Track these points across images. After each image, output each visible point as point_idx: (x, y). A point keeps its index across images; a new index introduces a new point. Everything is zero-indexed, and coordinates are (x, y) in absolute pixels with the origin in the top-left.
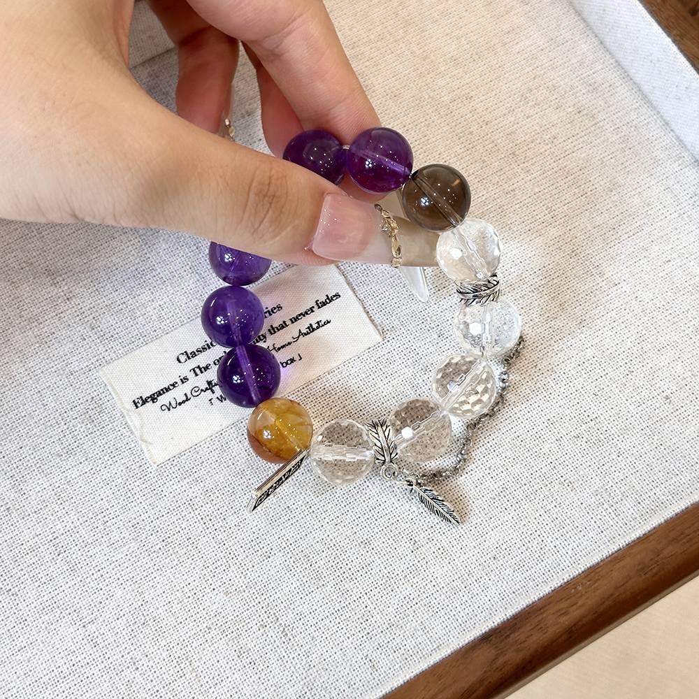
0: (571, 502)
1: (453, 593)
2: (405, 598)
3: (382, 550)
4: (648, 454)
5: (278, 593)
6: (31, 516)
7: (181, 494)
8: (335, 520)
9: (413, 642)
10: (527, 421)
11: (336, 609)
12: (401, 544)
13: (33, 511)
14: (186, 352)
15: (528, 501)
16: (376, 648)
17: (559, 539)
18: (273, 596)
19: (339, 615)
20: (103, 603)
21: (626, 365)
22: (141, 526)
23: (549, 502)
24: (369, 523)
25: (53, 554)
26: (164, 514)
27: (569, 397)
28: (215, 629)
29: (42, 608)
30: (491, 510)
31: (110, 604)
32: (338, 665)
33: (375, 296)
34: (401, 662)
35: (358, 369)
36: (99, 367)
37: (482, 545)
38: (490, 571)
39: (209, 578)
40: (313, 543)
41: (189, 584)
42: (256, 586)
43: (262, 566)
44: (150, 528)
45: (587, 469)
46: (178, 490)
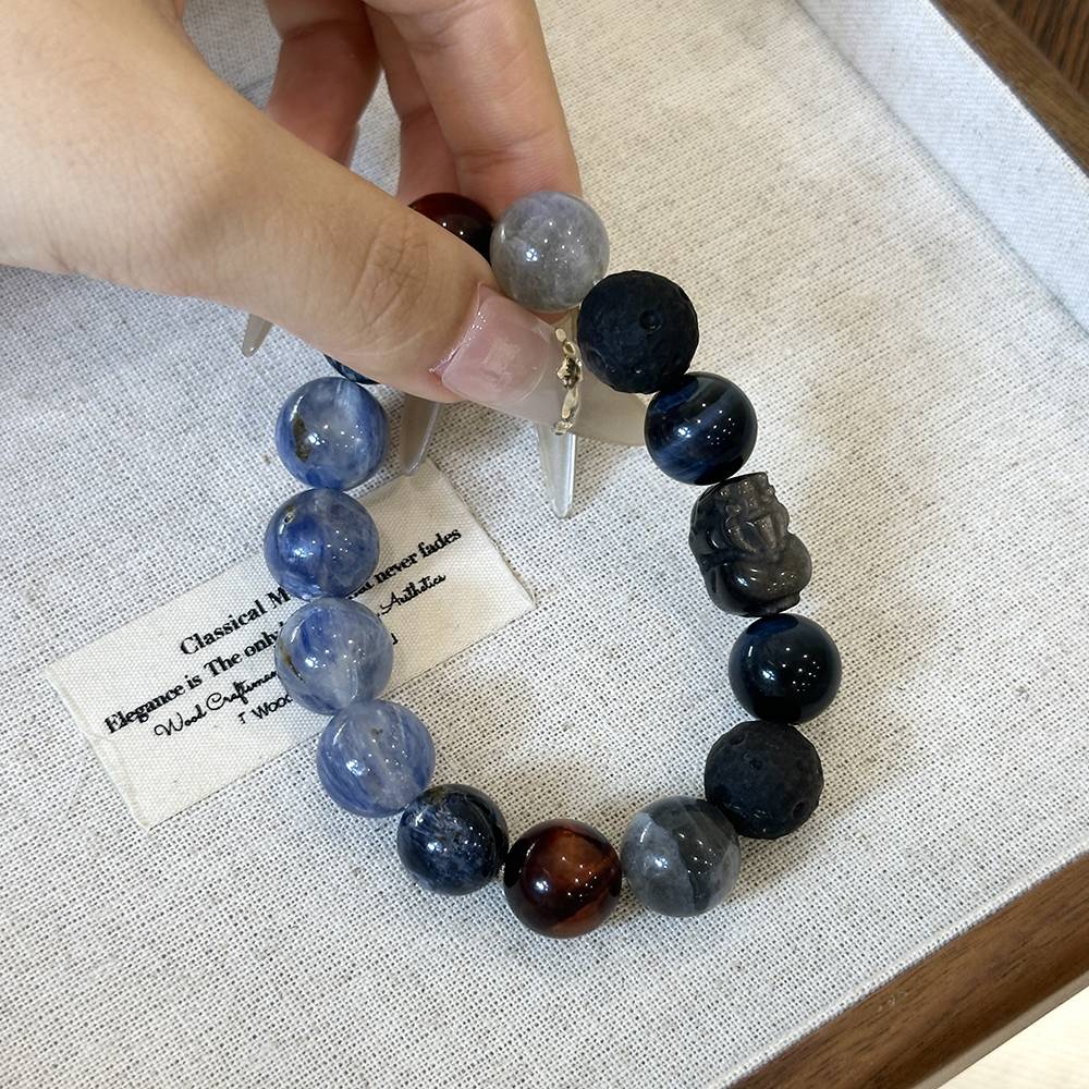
0: (867, 869)
1: (670, 1030)
2: (587, 1040)
3: (545, 961)
4: (994, 785)
5: (367, 1040)
7: (194, 876)
8: (462, 913)
11: (468, 1064)
12: (578, 949)
14: (196, 635)
17: (848, 932)
18: (357, 1046)
19: (475, 1073)
20: (60, 1067)
21: (950, 638)
22: (124, 933)
23: (830, 869)
26: (164, 910)
31: (71, 1068)
33: (521, 533)
35: (495, 655)
36: (45, 664)
37: (717, 946)
38: (732, 990)
39: (246, 1018)
40: (425, 953)
41: (211, 1029)
42: (328, 1029)
43: (338, 995)
44: (140, 936)
45: (892, 814)
46: (188, 869)
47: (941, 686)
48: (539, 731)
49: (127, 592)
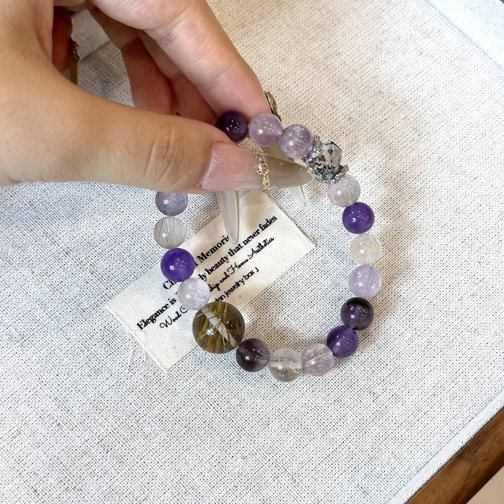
0: (479, 344)
1: (410, 426)
2: (376, 436)
3: (351, 404)
5: (282, 450)
6: (78, 426)
7: (191, 389)
8: (311, 388)
9: (390, 468)
10: (434, 290)
11: (328, 455)
12: (364, 397)
13: (79, 423)
15: (448, 348)
16: (363, 478)
17: (477, 372)
18: (278, 454)
19: (331, 458)
20: (150, 483)
21: (496, 237)
22: (166, 419)
23: (464, 346)
24: (337, 386)
25: (102, 453)
26: (181, 406)
27: (460, 267)
28: (241, 486)
29: (103, 497)
30: (423, 360)
31: (156, 483)
32: (338, 495)
33: (302, 214)
34: (384, 484)
35: (302, 271)
36: (104, 302)
37: (423, 387)
38: (433, 405)
39: (227, 449)
40: (299, 408)
41: (213, 456)
42: (263, 448)
43: (265, 433)
44: (173, 419)
45: (485, 318)
46: (188, 386)
47: (496, 258)
48: (328, 302)
49: (134, 264)
